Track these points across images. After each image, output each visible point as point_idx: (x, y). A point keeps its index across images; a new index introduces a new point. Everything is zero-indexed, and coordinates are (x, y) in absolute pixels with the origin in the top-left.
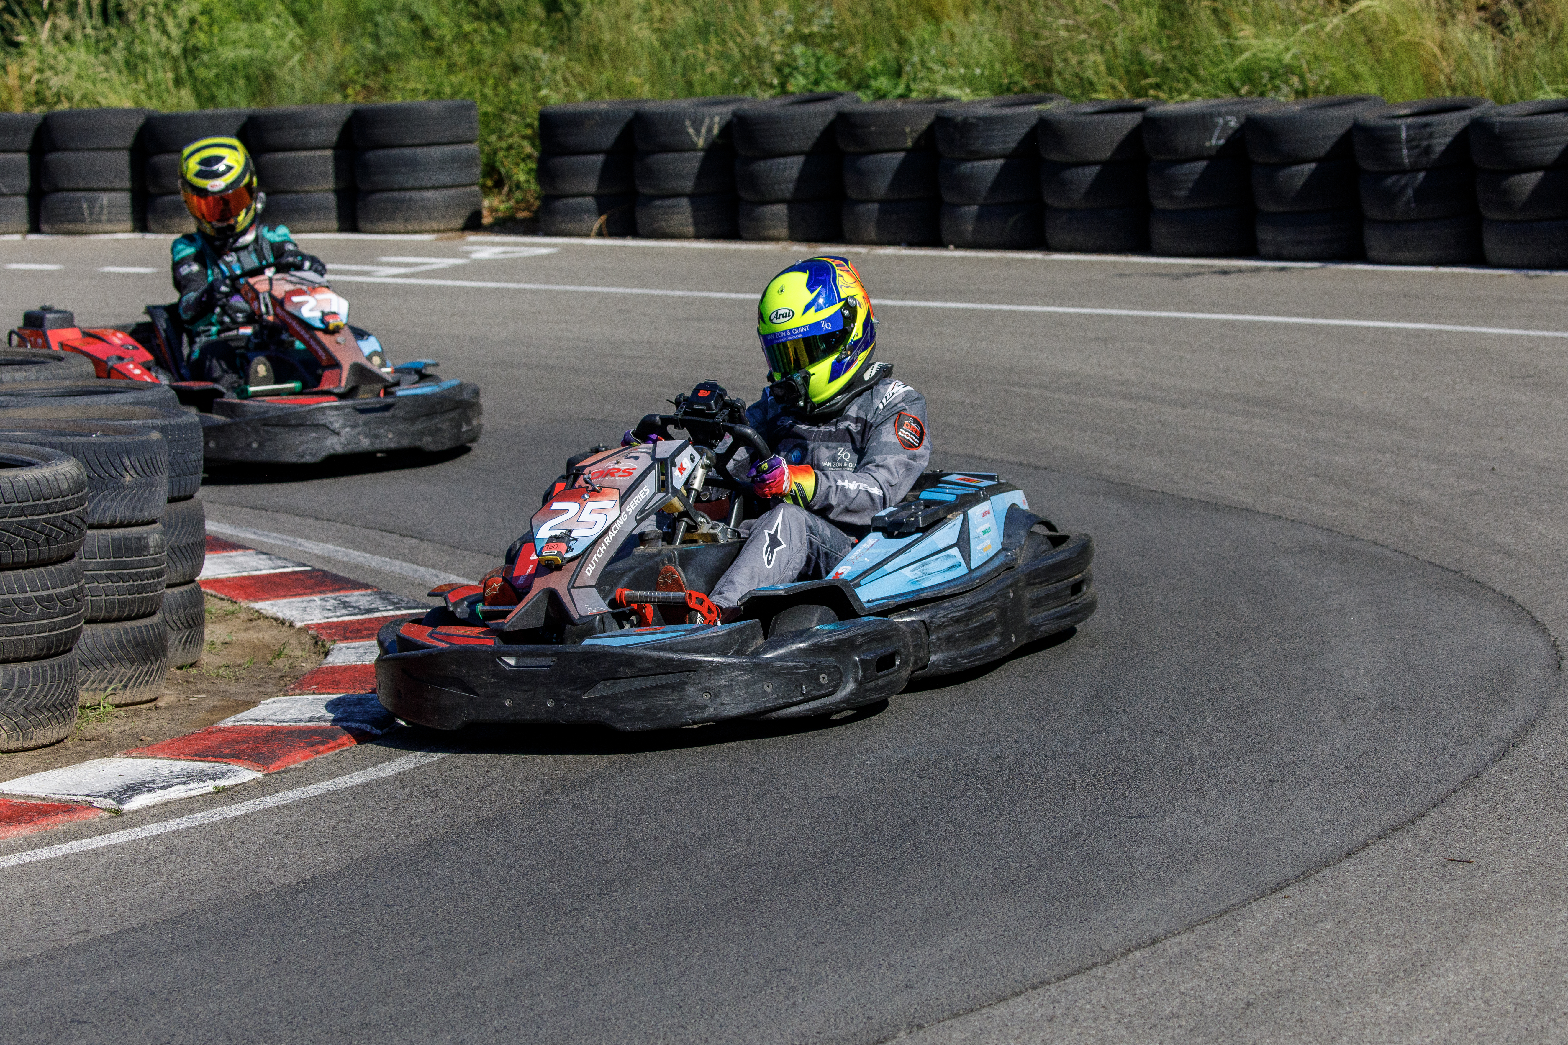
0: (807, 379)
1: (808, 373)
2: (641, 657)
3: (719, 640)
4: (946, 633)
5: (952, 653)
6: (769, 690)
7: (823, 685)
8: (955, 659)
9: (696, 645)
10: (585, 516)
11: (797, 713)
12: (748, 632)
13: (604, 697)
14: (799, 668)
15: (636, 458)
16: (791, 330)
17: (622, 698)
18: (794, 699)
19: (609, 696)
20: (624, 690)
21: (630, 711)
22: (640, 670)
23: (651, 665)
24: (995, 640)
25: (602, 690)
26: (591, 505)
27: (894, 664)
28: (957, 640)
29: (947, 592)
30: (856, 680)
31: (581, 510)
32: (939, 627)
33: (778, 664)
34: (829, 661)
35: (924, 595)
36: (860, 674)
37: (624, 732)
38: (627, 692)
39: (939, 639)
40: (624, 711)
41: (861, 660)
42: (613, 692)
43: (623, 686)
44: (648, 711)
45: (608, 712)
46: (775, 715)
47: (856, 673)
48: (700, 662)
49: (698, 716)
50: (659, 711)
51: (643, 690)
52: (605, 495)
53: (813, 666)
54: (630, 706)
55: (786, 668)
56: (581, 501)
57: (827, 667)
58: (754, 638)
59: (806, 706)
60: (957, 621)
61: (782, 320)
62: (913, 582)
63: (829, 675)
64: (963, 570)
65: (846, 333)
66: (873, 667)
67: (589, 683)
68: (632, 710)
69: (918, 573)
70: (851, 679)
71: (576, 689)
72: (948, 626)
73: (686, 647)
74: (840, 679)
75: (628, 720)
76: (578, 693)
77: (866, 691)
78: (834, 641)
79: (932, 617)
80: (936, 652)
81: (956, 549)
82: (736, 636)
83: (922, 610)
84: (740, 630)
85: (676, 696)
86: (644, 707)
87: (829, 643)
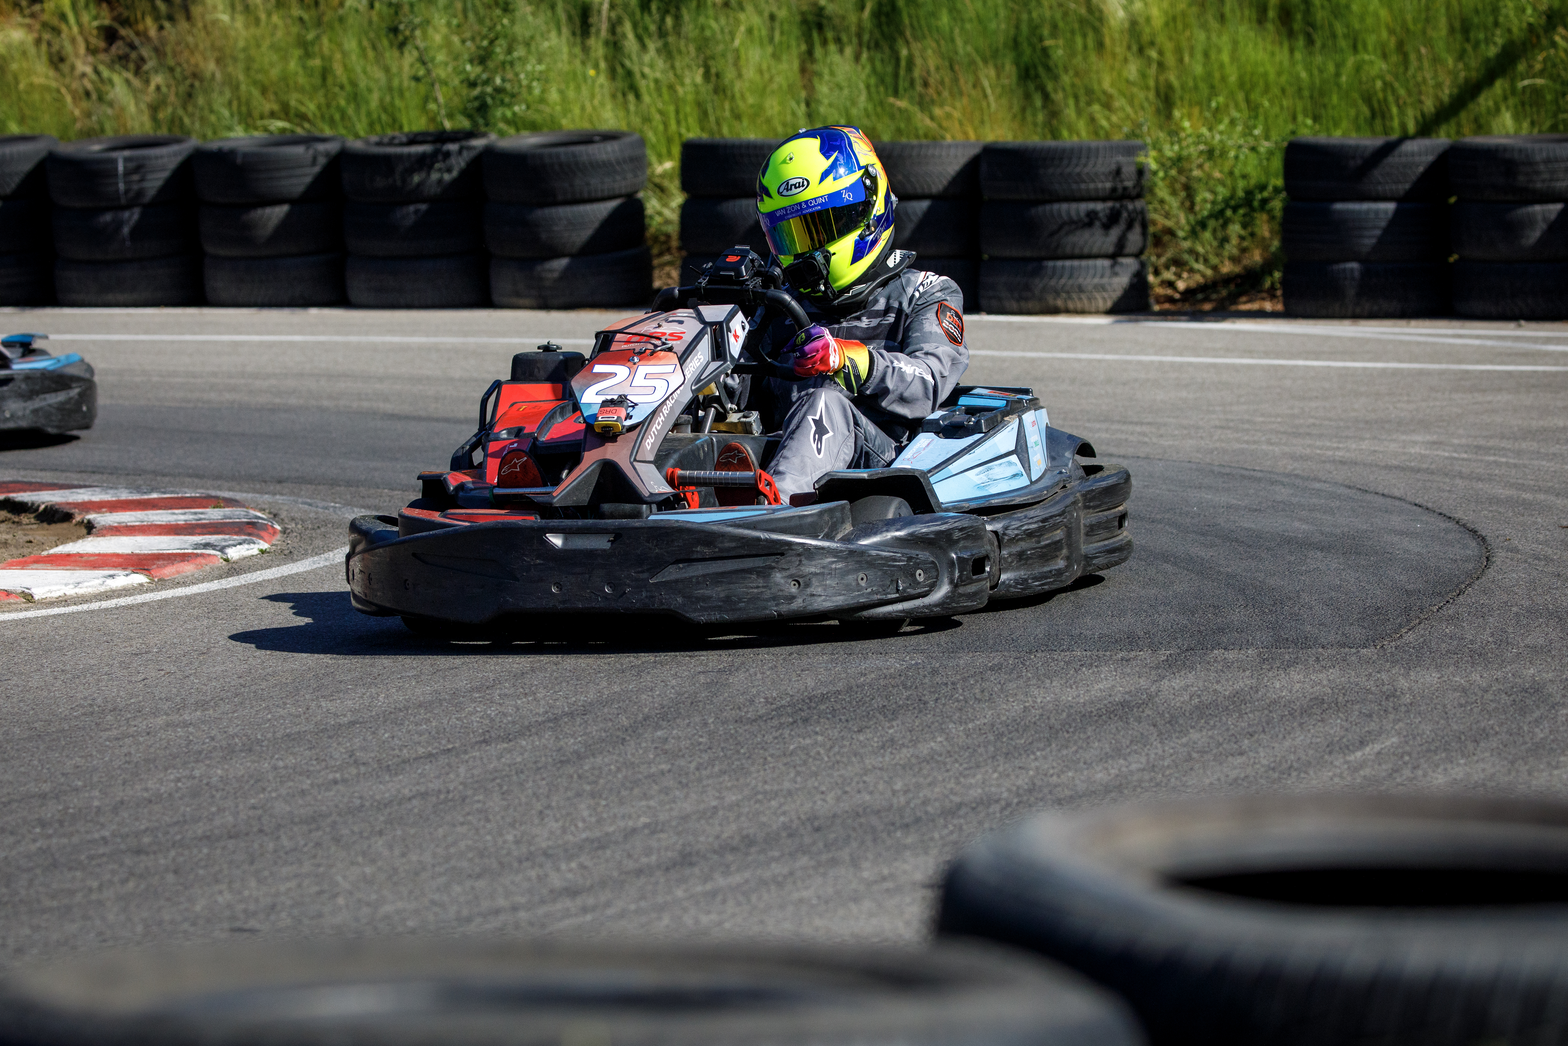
0: (828, 257)
1: (828, 252)
2: (723, 535)
3: (809, 520)
4: (1018, 549)
5: (1022, 573)
6: (863, 584)
7: (919, 583)
8: (1026, 580)
9: (782, 525)
10: (639, 380)
11: (890, 613)
12: (838, 514)
13: (676, 581)
14: (895, 560)
15: (681, 322)
16: (806, 202)
17: (698, 583)
18: (890, 596)
19: (682, 581)
20: (701, 572)
21: (708, 598)
22: (721, 550)
23: (733, 545)
24: (1061, 564)
25: (672, 573)
26: (643, 369)
27: (983, 571)
28: (1028, 558)
29: (1018, 501)
30: (951, 582)
31: (633, 373)
32: (1014, 540)
33: (874, 553)
34: (924, 555)
35: (995, 502)
36: (957, 574)
37: (698, 623)
38: (704, 576)
39: (1010, 555)
40: (699, 599)
41: (958, 558)
42: (686, 575)
43: (698, 570)
44: (727, 599)
45: (680, 600)
46: (866, 613)
47: (952, 573)
48: (790, 544)
49: (784, 608)
50: (740, 600)
51: (723, 574)
52: (660, 359)
53: (910, 559)
54: (708, 592)
55: (883, 558)
56: (629, 364)
57: (925, 562)
58: (843, 522)
59: (899, 607)
60: (1030, 534)
61: (794, 191)
62: (979, 487)
63: (925, 571)
64: (1023, 482)
65: (868, 205)
66: (969, 568)
67: (658, 565)
68: (710, 597)
69: (983, 478)
70: (946, 580)
71: (642, 572)
72: (1021, 540)
73: (773, 526)
74: (937, 578)
75: (704, 609)
76: (645, 575)
77: (961, 595)
78: (932, 532)
79: (1006, 528)
80: (1006, 570)
81: (1014, 458)
82: (826, 517)
83: (993, 519)
84: (831, 510)
85: (761, 582)
86: (722, 595)
87: (927, 534)
